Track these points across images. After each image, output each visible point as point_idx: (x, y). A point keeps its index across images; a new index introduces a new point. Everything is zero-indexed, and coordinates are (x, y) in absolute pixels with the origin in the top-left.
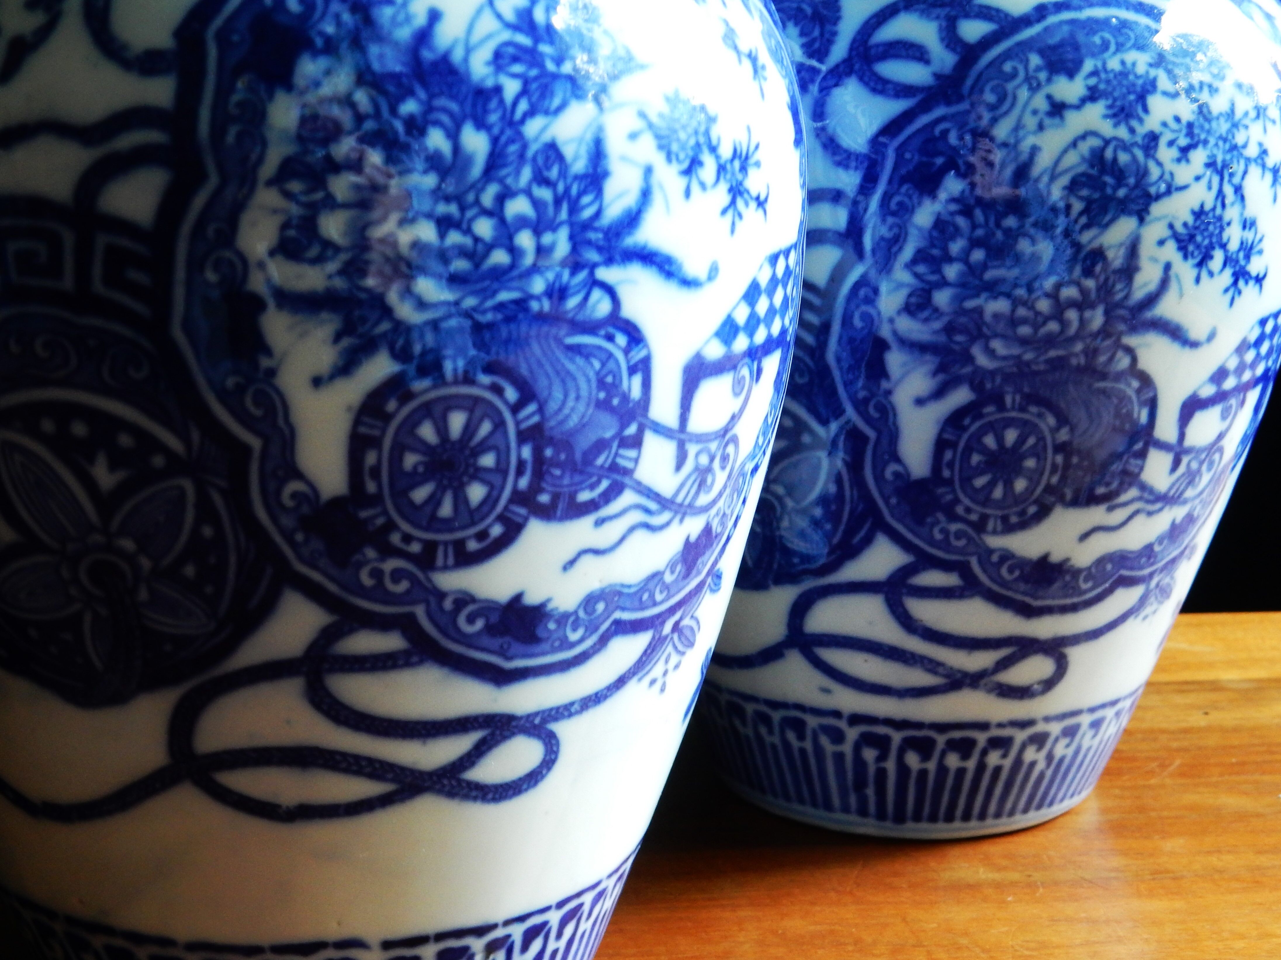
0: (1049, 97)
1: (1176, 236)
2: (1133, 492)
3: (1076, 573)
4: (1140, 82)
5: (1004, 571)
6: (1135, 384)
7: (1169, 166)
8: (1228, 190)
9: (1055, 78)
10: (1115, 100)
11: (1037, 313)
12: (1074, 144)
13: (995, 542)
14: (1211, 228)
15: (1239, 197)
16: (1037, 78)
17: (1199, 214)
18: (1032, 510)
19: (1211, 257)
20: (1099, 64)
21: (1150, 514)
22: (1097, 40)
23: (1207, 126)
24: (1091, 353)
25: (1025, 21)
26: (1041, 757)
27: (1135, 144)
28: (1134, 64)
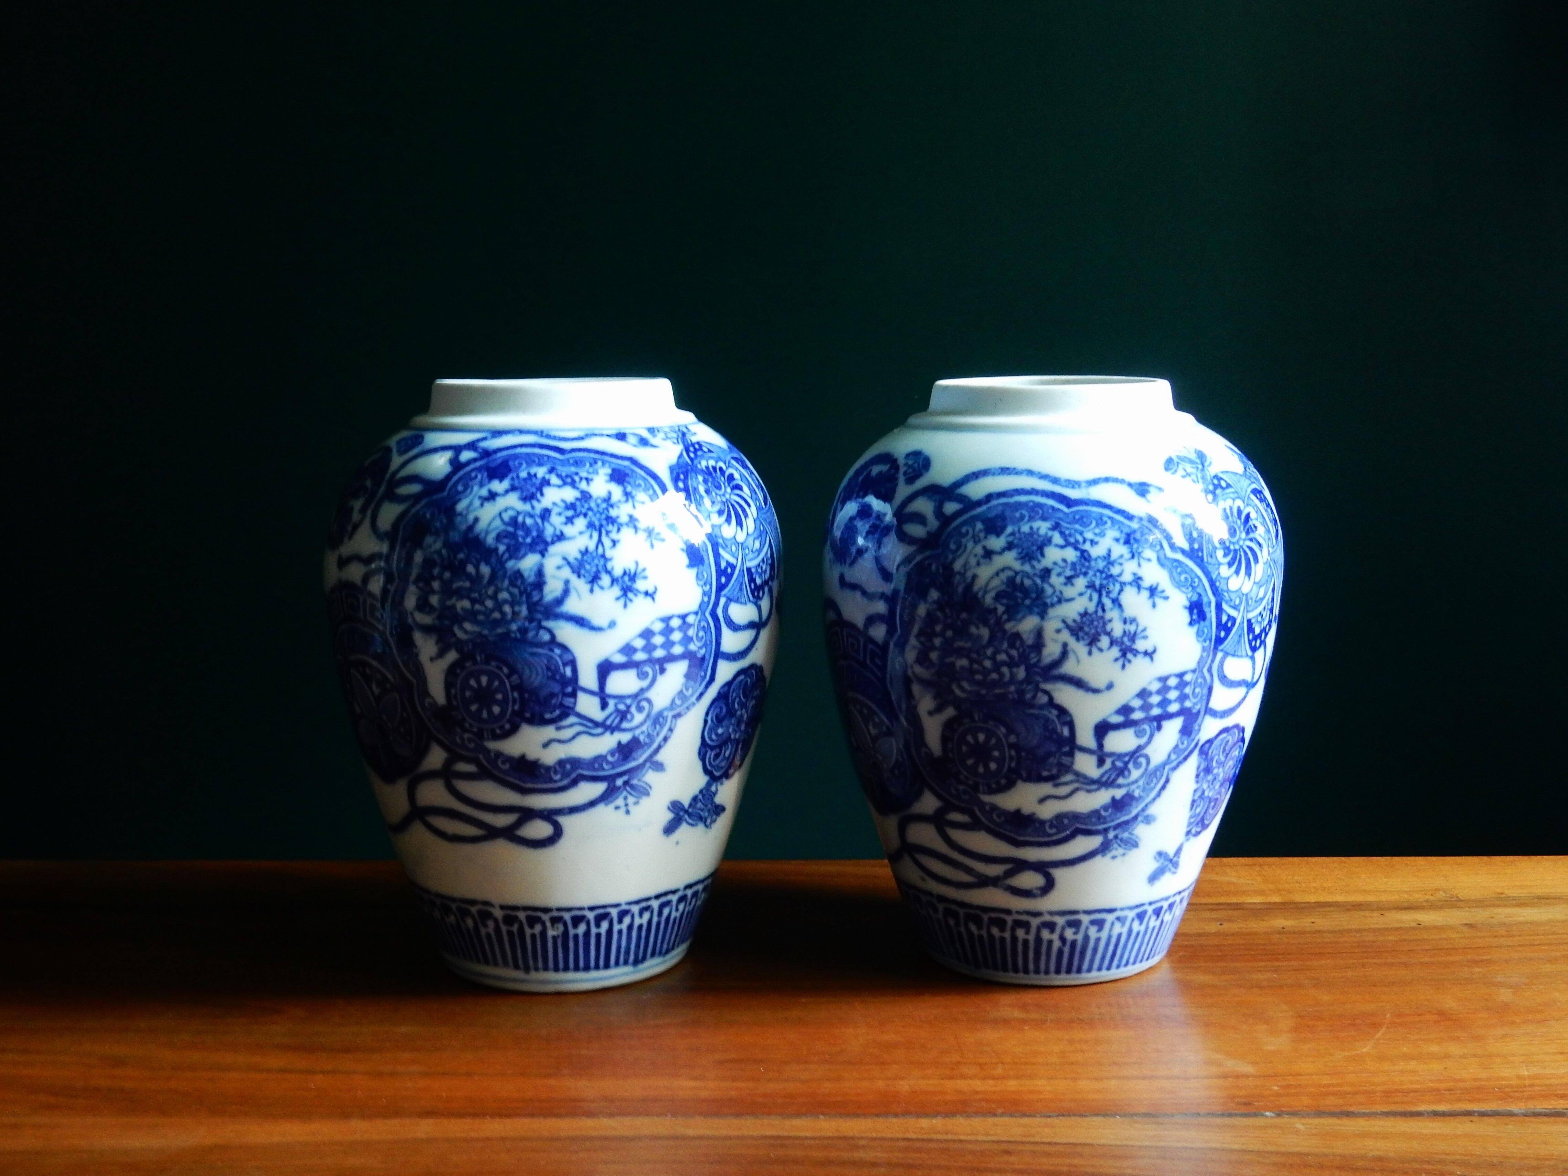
0: (984, 548)
1: (1068, 627)
2: (1069, 777)
3: (1042, 823)
4: (1041, 539)
5: (995, 817)
6: (1055, 712)
7: (1059, 587)
8: (1107, 602)
9: (989, 536)
10: (1023, 549)
11: (984, 668)
12: (997, 574)
13: (986, 798)
14: (1096, 623)
15: (1117, 606)
16: (979, 537)
17: (1085, 614)
18: (1003, 781)
19: (1099, 640)
20: (1016, 529)
21: (1089, 791)
22: (1018, 515)
23: (1087, 564)
24: (1021, 693)
25: (979, 503)
26: (1055, 937)
27: (1035, 574)
28: (1038, 529)
